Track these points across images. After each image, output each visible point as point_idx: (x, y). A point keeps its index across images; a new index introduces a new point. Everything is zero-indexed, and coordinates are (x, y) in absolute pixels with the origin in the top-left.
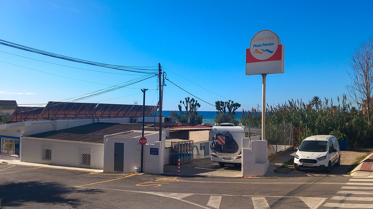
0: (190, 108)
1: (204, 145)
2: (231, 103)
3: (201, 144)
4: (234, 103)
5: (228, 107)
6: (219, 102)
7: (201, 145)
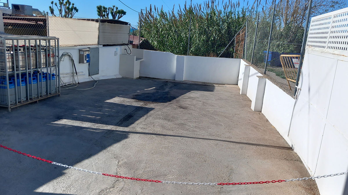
0: (66, 12)
1: (87, 53)
2: (115, 10)
3: (80, 50)
4: (118, 9)
5: (112, 13)
6: (101, 7)
7: (82, 53)
